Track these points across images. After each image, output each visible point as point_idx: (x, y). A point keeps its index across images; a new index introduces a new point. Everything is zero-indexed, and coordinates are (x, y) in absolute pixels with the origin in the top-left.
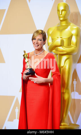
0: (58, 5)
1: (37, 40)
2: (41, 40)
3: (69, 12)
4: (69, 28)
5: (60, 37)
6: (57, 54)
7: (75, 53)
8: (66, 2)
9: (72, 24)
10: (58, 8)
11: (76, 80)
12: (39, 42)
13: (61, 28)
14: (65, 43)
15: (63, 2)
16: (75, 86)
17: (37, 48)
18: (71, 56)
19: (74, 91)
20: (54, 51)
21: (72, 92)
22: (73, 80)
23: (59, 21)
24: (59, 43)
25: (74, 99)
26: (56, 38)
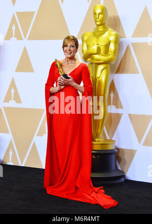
0: (95, 7)
1: (69, 46)
2: (73, 47)
3: (107, 15)
4: (107, 33)
5: (96, 44)
6: (93, 63)
7: (113, 63)
8: (104, 4)
9: (110, 29)
10: (94, 11)
11: (113, 93)
12: (72, 49)
13: (98, 34)
14: (102, 50)
15: (100, 4)
16: (112, 99)
17: (69, 56)
18: (109, 65)
19: (110, 104)
20: (89, 59)
21: (109, 106)
22: (110, 92)
23: (96, 26)
24: (95, 51)
25: (111, 113)
26: (92, 45)
